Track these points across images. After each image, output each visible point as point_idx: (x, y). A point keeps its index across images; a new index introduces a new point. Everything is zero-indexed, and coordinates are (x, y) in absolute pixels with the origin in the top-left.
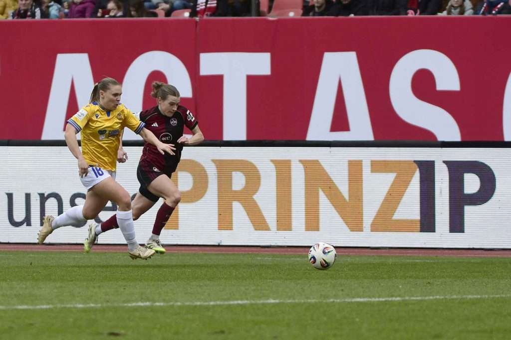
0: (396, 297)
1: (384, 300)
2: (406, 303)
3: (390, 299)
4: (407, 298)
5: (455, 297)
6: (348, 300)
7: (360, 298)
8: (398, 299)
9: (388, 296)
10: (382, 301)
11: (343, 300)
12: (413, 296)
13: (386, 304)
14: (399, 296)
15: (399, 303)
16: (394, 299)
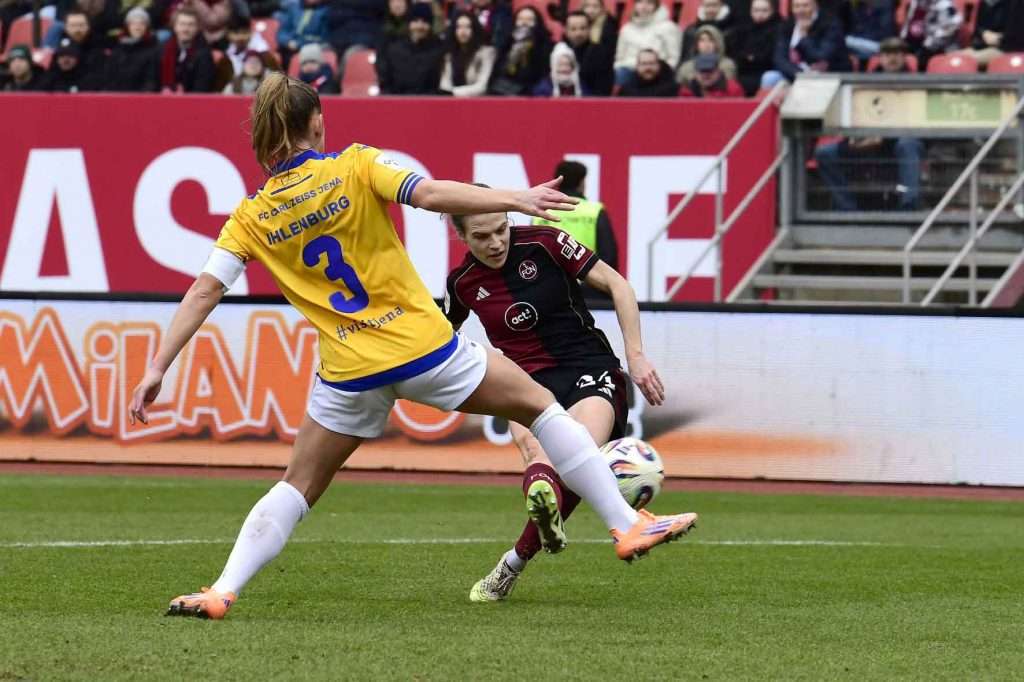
0: (124, 540)
1: (103, 544)
2: (137, 550)
3: (113, 543)
4: (141, 542)
5: (219, 541)
6: (45, 544)
7: (66, 540)
8: (128, 543)
9: (111, 539)
10: (100, 547)
11: (37, 544)
12: (151, 539)
13: (106, 551)
14: (130, 539)
15: (127, 549)
16: (120, 543)
